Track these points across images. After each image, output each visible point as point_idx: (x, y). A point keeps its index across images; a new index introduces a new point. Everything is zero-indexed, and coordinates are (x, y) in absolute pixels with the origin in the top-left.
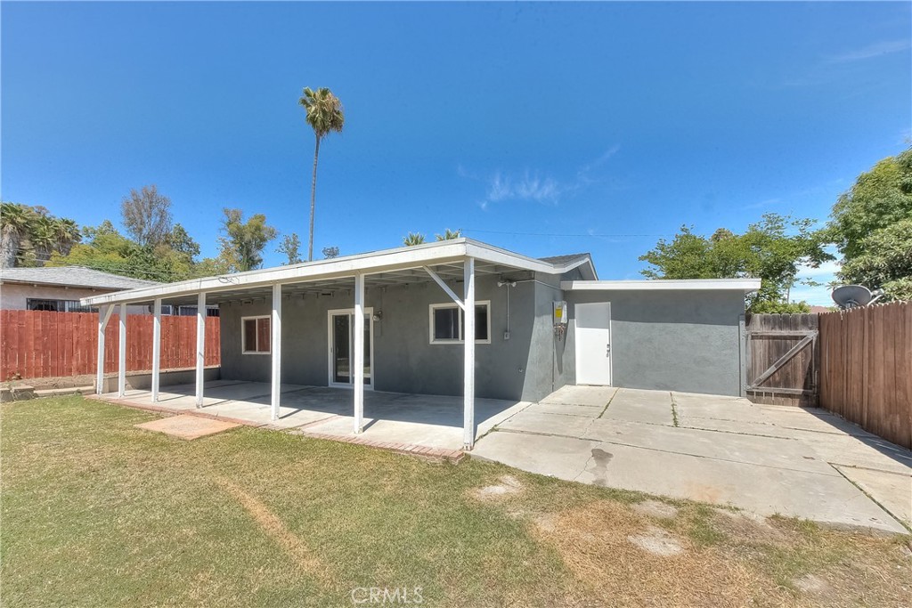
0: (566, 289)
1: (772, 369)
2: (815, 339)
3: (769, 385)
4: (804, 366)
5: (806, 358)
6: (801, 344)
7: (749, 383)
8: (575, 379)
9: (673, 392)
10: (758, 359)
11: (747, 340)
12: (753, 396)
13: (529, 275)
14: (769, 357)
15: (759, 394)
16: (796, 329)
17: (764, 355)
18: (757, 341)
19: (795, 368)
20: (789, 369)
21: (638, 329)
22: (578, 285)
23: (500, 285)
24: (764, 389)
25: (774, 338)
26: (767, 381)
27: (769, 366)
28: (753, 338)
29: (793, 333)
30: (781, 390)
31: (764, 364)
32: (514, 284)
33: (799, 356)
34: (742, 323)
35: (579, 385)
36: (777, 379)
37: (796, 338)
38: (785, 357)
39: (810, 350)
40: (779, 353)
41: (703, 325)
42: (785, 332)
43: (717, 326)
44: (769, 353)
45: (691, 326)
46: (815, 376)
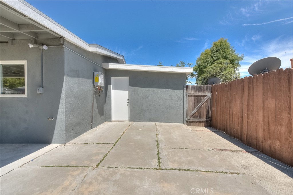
0: (107, 68)
1: (195, 110)
2: (210, 97)
3: (194, 118)
4: (206, 109)
5: (207, 105)
6: (206, 99)
7: (187, 117)
8: (111, 118)
9: (157, 123)
10: (190, 106)
11: (186, 97)
12: (189, 123)
13: (59, 40)
14: (194, 105)
15: (190, 122)
16: (204, 92)
17: (192, 104)
18: (190, 97)
19: (203, 110)
20: (201, 110)
21: (142, 91)
22: (112, 66)
23: (31, 46)
24: (192, 119)
25: (196, 96)
26: (194, 116)
27: (194, 109)
28: (188, 96)
29: (203, 94)
30: (198, 119)
31: (192, 108)
32: (45, 47)
33: (205, 104)
34: (185, 89)
35: (113, 121)
36: (197, 114)
37: (204, 96)
38: (200, 105)
39: (208, 101)
40: (198, 103)
41: (169, 90)
42: (200, 93)
43: (175, 90)
44: (194, 103)
45: (164, 90)
46: (210, 113)
